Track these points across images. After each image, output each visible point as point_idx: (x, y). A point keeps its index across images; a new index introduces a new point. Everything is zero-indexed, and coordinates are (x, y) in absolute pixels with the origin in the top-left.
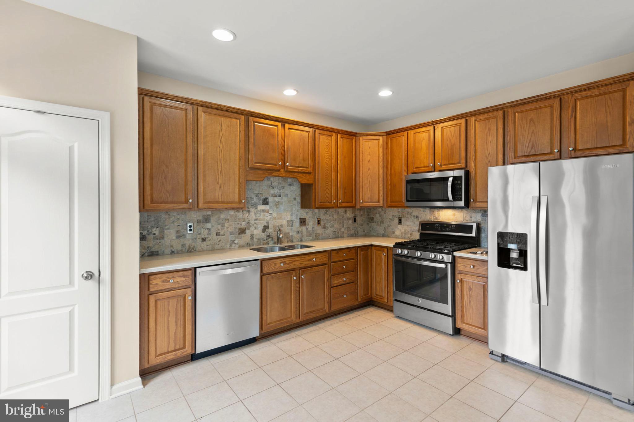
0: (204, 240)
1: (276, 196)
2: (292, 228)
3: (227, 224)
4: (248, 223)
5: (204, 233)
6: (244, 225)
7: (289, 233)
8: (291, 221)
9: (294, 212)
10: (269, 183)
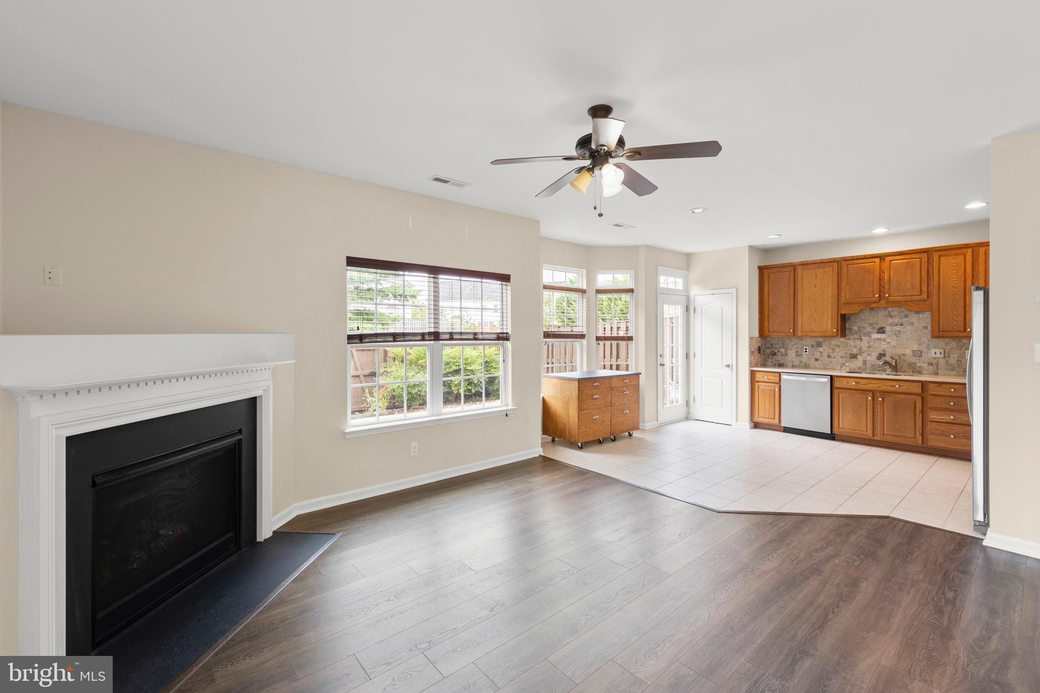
0: (817, 360)
1: (896, 325)
2: (921, 358)
3: (837, 349)
4: (860, 350)
5: (817, 355)
6: (855, 351)
7: (915, 363)
8: (919, 351)
9: (923, 341)
10: (887, 313)
